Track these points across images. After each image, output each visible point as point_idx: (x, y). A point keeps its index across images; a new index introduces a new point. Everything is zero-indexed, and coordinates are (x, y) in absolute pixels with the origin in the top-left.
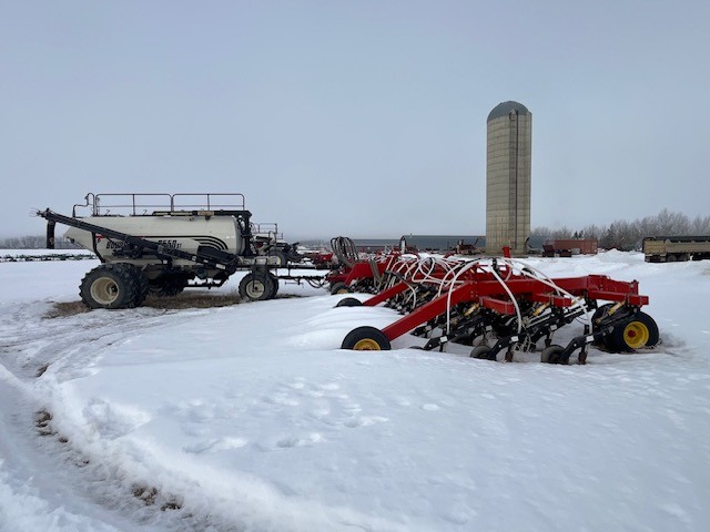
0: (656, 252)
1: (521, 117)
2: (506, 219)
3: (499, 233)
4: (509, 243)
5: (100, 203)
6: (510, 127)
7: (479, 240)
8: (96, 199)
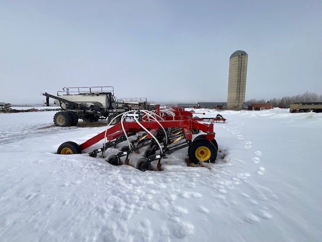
0: (295, 108)
1: (243, 56)
2: (235, 96)
3: (232, 101)
4: (236, 105)
5: (69, 91)
6: (239, 61)
7: (225, 104)
8: (68, 89)
